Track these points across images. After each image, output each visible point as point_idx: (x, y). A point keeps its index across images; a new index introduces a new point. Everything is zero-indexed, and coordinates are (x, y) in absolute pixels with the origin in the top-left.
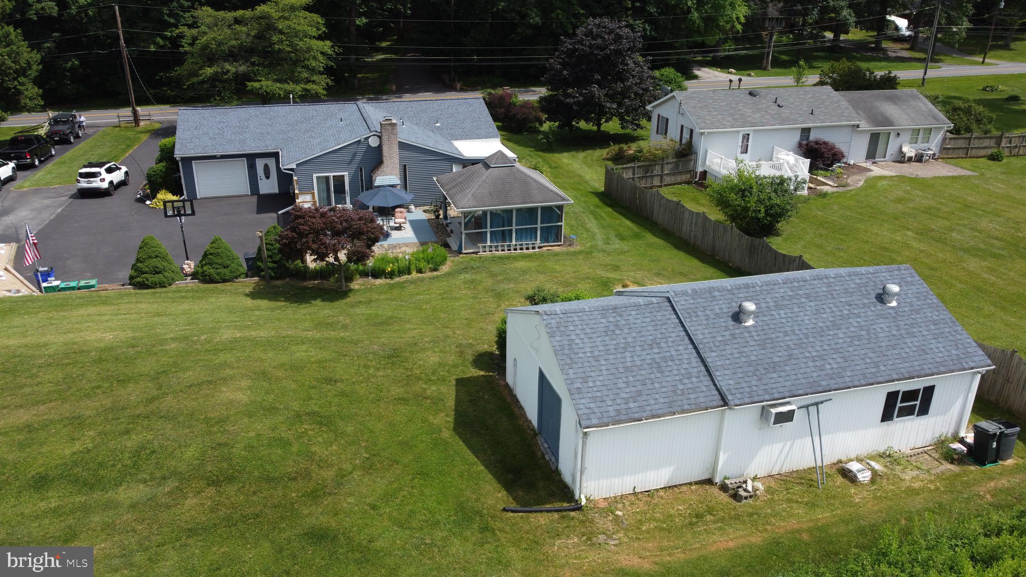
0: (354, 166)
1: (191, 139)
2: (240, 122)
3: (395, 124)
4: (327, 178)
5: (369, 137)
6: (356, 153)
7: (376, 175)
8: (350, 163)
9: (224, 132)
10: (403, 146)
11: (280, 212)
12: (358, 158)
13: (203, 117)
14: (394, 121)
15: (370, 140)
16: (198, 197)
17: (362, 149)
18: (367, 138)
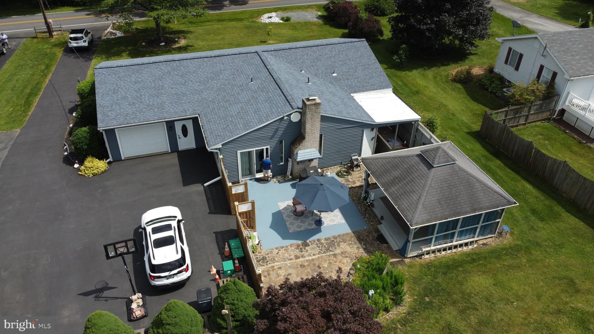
0: (276, 140)
1: (112, 106)
2: (154, 81)
3: (319, 104)
4: (250, 153)
5: (291, 114)
6: (277, 129)
7: (297, 149)
8: (272, 137)
9: (141, 96)
10: (324, 119)
11: (206, 184)
12: (280, 133)
13: (119, 77)
14: (318, 101)
15: (292, 116)
16: (123, 158)
17: (284, 125)
18: (289, 116)
